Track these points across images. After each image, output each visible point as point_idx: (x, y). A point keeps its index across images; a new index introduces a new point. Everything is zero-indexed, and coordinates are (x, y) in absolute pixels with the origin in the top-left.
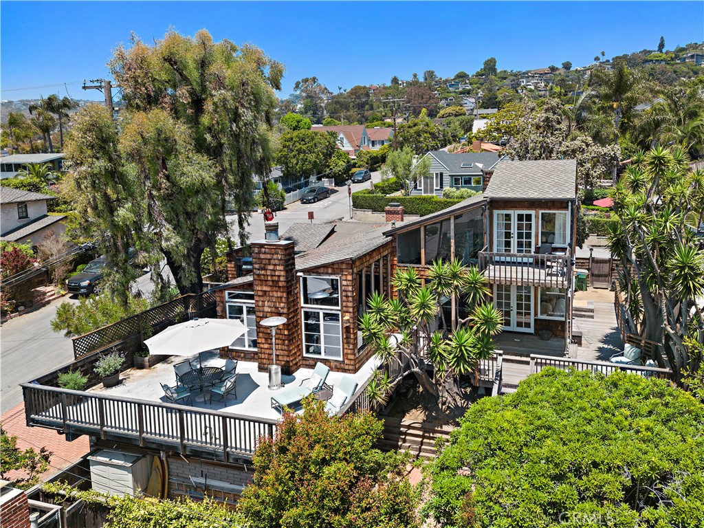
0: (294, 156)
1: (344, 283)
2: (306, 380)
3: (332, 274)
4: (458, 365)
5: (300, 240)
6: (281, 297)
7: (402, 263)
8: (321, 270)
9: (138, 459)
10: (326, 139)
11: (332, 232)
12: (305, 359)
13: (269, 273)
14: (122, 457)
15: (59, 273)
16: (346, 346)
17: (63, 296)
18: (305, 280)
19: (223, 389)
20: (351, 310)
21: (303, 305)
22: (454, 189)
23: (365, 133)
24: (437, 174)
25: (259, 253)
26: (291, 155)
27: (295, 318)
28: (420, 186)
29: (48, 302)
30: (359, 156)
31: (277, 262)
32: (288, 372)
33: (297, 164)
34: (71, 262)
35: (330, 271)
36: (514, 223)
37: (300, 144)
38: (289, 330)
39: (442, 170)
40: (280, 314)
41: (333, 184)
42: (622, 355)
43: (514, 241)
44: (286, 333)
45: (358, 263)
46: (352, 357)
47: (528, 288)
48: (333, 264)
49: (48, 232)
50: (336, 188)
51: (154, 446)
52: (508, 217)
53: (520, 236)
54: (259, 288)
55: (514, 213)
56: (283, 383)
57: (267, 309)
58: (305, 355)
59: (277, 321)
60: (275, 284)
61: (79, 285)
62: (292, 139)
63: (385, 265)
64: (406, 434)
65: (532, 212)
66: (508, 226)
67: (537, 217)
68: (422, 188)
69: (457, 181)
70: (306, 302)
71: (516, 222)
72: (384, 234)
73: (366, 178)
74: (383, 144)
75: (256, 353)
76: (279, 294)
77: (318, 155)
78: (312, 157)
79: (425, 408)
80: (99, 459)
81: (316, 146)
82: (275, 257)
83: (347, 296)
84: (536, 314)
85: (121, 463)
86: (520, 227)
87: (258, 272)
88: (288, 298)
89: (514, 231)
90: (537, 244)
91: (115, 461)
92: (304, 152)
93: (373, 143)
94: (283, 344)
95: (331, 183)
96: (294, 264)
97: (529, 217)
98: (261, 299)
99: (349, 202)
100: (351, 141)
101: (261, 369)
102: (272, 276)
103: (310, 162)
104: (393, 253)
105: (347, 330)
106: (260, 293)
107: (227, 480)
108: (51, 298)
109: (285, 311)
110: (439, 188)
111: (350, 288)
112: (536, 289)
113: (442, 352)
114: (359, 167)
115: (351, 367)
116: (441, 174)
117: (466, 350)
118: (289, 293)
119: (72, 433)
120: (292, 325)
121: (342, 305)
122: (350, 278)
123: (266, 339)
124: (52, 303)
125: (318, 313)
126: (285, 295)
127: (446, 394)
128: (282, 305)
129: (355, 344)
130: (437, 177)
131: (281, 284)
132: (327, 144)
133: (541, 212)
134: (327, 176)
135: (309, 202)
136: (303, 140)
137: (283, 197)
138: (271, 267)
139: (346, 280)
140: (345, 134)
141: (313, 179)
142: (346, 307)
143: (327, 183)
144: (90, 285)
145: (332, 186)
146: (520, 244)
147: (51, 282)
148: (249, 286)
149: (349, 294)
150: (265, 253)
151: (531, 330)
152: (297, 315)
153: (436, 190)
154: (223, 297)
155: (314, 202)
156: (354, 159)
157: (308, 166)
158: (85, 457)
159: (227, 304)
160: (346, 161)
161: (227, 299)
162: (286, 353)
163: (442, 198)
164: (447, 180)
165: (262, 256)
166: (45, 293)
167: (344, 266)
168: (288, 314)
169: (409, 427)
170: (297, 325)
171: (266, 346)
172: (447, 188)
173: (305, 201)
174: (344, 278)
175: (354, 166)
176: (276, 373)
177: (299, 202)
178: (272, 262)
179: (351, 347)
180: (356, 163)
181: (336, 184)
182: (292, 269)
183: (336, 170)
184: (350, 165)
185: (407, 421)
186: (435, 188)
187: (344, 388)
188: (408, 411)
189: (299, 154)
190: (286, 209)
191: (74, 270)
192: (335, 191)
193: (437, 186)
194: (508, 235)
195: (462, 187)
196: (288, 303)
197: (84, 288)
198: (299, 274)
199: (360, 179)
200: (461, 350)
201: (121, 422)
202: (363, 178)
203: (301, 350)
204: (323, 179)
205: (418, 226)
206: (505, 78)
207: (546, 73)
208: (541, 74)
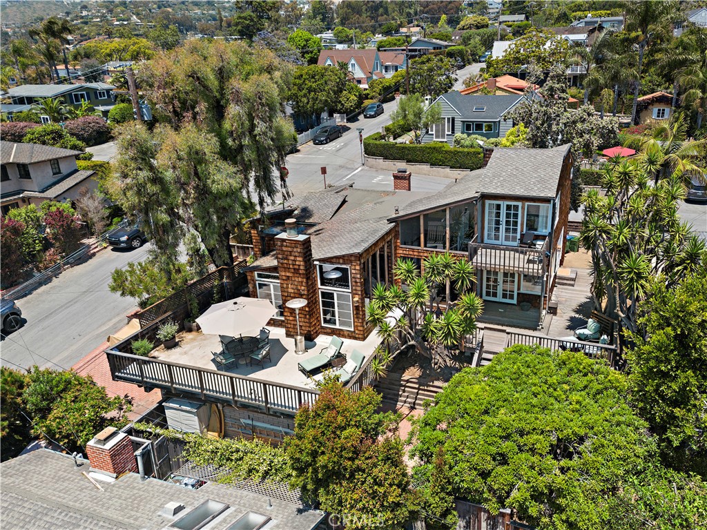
0: (305, 96)
1: (353, 271)
2: (326, 345)
3: (343, 264)
4: (446, 339)
5: (315, 210)
6: (302, 282)
7: (405, 244)
8: (334, 260)
9: (201, 406)
10: (336, 75)
11: (344, 202)
12: (323, 328)
13: (290, 262)
14: (188, 404)
15: (99, 227)
16: (356, 320)
17: (105, 248)
18: (321, 267)
19: (260, 356)
20: (360, 293)
21: (320, 286)
22: (465, 136)
23: (377, 58)
24: (449, 119)
25: (282, 246)
26: (302, 93)
27: (314, 297)
28: (432, 131)
29: (94, 254)
30: (371, 86)
31: (297, 254)
32: (310, 338)
33: (308, 103)
34: (108, 217)
35: (341, 261)
36: (503, 212)
37: (310, 81)
38: (309, 308)
39: (454, 115)
40: (301, 296)
41: (345, 120)
42: (586, 328)
43: (503, 227)
44: (307, 309)
45: (364, 255)
46: (361, 328)
47: (513, 275)
48: (344, 256)
49: (82, 188)
50: (349, 125)
51: (213, 400)
52: (498, 207)
53: (508, 223)
54: (283, 274)
55: (504, 204)
56: (307, 348)
57: (290, 290)
58: (323, 325)
59: (297, 304)
60: (296, 271)
61: (119, 240)
62: (302, 76)
63: (390, 247)
64: (405, 386)
65: (520, 204)
66: (498, 215)
67: (523, 208)
68: (434, 133)
69: (468, 128)
70: (322, 285)
71: (505, 212)
72: (388, 220)
73: (380, 112)
74: (396, 70)
75: (283, 321)
76: (300, 279)
77: (329, 93)
78: (322, 96)
79: (421, 367)
80: (171, 405)
81: (326, 83)
82: (295, 250)
83: (356, 282)
84: (519, 289)
85: (188, 409)
86: (508, 215)
87: (281, 261)
88: (307, 283)
89: (503, 218)
90: (522, 231)
91: (184, 408)
92: (315, 91)
93: (387, 68)
94: (305, 318)
95: (342, 119)
96: (311, 254)
97: (516, 208)
98: (285, 282)
99: (359, 148)
100: (362, 68)
101: (288, 335)
102: (293, 265)
103: (321, 101)
104: (396, 237)
105: (357, 308)
106: (284, 278)
107: (268, 422)
108: (95, 250)
109: (306, 292)
110: (450, 133)
111: (358, 276)
113: (434, 330)
114: (371, 98)
115: (360, 336)
116: (453, 119)
117: (452, 328)
118: (308, 279)
119: (149, 388)
120: (312, 304)
121: (352, 288)
122: (358, 268)
123: (291, 313)
124: (97, 254)
125: (333, 294)
126: (305, 280)
127: (438, 357)
128: (303, 288)
129: (363, 319)
130: (448, 122)
131: (301, 272)
132: (338, 80)
133: (527, 204)
134: (339, 112)
135: (321, 143)
136: (313, 77)
137: (295, 140)
138: (292, 258)
139: (355, 269)
140: (356, 60)
141: (324, 115)
142: (356, 290)
143: (338, 120)
144: (128, 239)
145: (344, 123)
146: (507, 230)
147: (92, 234)
148: (275, 269)
149: (358, 280)
150: (286, 246)
151: (515, 301)
152: (315, 295)
153: (447, 135)
154: (253, 277)
155: (327, 143)
156: (366, 89)
157: (318, 105)
158: (160, 403)
159: (257, 282)
160: (357, 94)
161: (256, 278)
162: (308, 325)
163: (451, 147)
164: (458, 125)
165: (284, 249)
166: (89, 246)
167: (353, 258)
168: (308, 295)
169: (408, 381)
170: (316, 302)
171: (291, 318)
172: (458, 134)
173: (317, 142)
174: (353, 267)
175: (366, 97)
176: (301, 342)
177: (311, 143)
178: (293, 253)
179: (360, 321)
180: (368, 94)
181: (349, 120)
182: (310, 259)
183: (347, 105)
184: (362, 97)
185: (406, 376)
186: (447, 133)
187: (354, 359)
188: (407, 368)
189: (309, 93)
190: (298, 151)
191: (111, 224)
192: (346, 129)
193: (448, 131)
194: (498, 223)
195: (474, 133)
196: (307, 286)
197: (123, 242)
198: (315, 263)
199: (373, 113)
200: (448, 328)
201: (186, 381)
202: (376, 113)
203: (320, 321)
204: (335, 115)
205: (418, 215)
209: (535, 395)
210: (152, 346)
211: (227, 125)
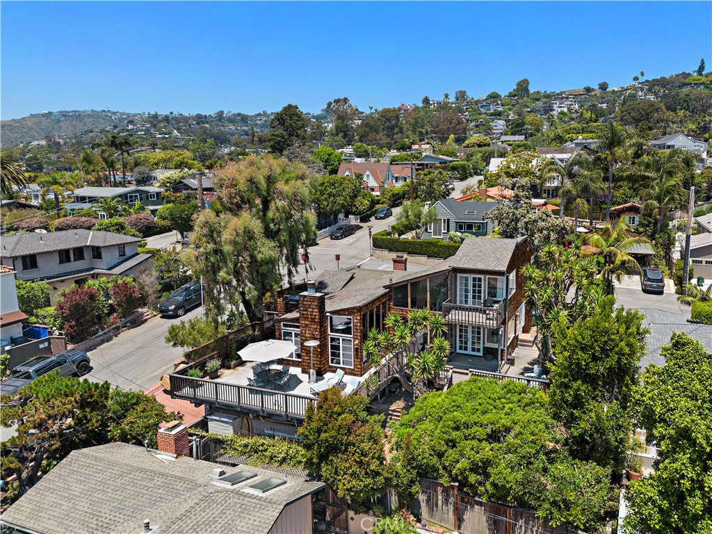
0: (326, 199)
1: (355, 321)
2: (331, 379)
3: (348, 315)
4: (423, 374)
5: (329, 284)
6: (316, 329)
7: (397, 306)
8: (341, 312)
9: (235, 419)
10: (353, 183)
11: (352, 278)
12: (330, 367)
13: (309, 313)
14: (227, 416)
15: (152, 298)
16: (356, 360)
17: (155, 316)
18: (331, 318)
19: (282, 382)
20: (359, 338)
21: (329, 333)
22: (458, 233)
23: (389, 170)
24: (445, 220)
25: (304, 301)
26: (323, 198)
28: (430, 229)
29: (146, 320)
30: (383, 194)
31: (314, 307)
32: (320, 375)
33: (327, 206)
34: (160, 291)
35: (346, 313)
36: (470, 282)
37: (330, 188)
38: (321, 349)
39: (449, 217)
40: (315, 339)
41: (359, 221)
42: (533, 372)
43: (470, 295)
44: (319, 350)
45: (364, 309)
46: (359, 367)
47: (479, 328)
48: (348, 309)
49: (142, 267)
50: (361, 224)
51: (246, 411)
52: (467, 279)
53: (474, 291)
54: (303, 322)
55: (471, 277)
56: (317, 381)
57: (307, 335)
58: (330, 364)
59: (312, 344)
60: (313, 320)
61: (168, 309)
62: (324, 183)
63: (384, 308)
64: (392, 415)
65: (482, 277)
66: (466, 285)
67: (485, 280)
68: (432, 231)
69: (461, 228)
70: (331, 332)
71: (472, 282)
72: (384, 287)
73: (389, 214)
74: (405, 181)
75: (300, 362)
76: (315, 326)
77: (346, 198)
78: (340, 200)
79: (405, 400)
80: (214, 417)
81: (344, 190)
82: (313, 303)
83: (357, 329)
84: (484, 344)
85: (226, 420)
86: (474, 286)
87: (303, 312)
88: (320, 329)
89: (470, 288)
90: (485, 297)
91: (223, 419)
92: (334, 196)
93: (397, 179)
94: (317, 357)
95: (356, 219)
96: (324, 308)
97: (480, 280)
98: (304, 328)
99: (368, 242)
100: (376, 178)
101: (304, 372)
102: (311, 315)
103: (339, 204)
104: (390, 300)
105: (356, 350)
106: (303, 325)
107: (285, 432)
108: (147, 317)
109: (319, 337)
110: (447, 232)
111: (359, 324)
112: (484, 329)
113: (414, 366)
114: (382, 203)
115: (359, 373)
116: (448, 220)
117: (428, 365)
118: (321, 326)
119: (198, 402)
120: (323, 346)
121: (353, 334)
122: (358, 318)
123: (307, 354)
124: (149, 320)
125: (339, 339)
126: (319, 327)
127: (418, 392)
128: (317, 333)
129: (362, 359)
130: (444, 222)
131: (316, 320)
132: (354, 188)
133: (487, 276)
134: (354, 214)
135: (337, 238)
136: (333, 185)
137: (315, 234)
138: (311, 310)
139: (356, 319)
140: (370, 172)
141: (341, 216)
142: (356, 335)
143: (353, 220)
144: (175, 308)
145: (358, 223)
146: (474, 297)
147: (145, 305)
148: (297, 320)
149: (358, 328)
150: (307, 301)
151: (481, 354)
152: (326, 339)
153: (444, 233)
154: (280, 326)
155: (342, 238)
156: (378, 196)
157: (336, 207)
158: (205, 417)
159: (282, 331)
160: (370, 199)
161: (282, 327)
162: (319, 363)
163: (446, 242)
164: (453, 225)
165: (305, 303)
166: (142, 314)
167: (355, 311)
168: (320, 339)
169: (394, 411)
170: (326, 345)
171: (307, 358)
172: (452, 233)
173: (334, 237)
174: (355, 317)
175: (378, 202)
176: (313, 374)
177: (328, 239)
178: (311, 306)
179: (359, 360)
180: (380, 200)
181: (362, 220)
182: (323, 311)
183: (361, 208)
184: (374, 202)
185: (393, 407)
186: (443, 231)
187: (352, 383)
188: (395, 402)
189: (329, 197)
190: (317, 244)
191: (160, 297)
192: (359, 228)
193: (444, 230)
194: (467, 291)
195: (465, 232)
196: (320, 332)
197: (171, 311)
198: (327, 314)
199: (382, 216)
200: (424, 365)
201: (228, 397)
202: (385, 216)
203: (328, 361)
204: (350, 216)
205: (405, 283)
206: (538, 100)
207: (580, 95)
208: (576, 95)
209: (480, 404)
210: (202, 374)
211: (270, 214)
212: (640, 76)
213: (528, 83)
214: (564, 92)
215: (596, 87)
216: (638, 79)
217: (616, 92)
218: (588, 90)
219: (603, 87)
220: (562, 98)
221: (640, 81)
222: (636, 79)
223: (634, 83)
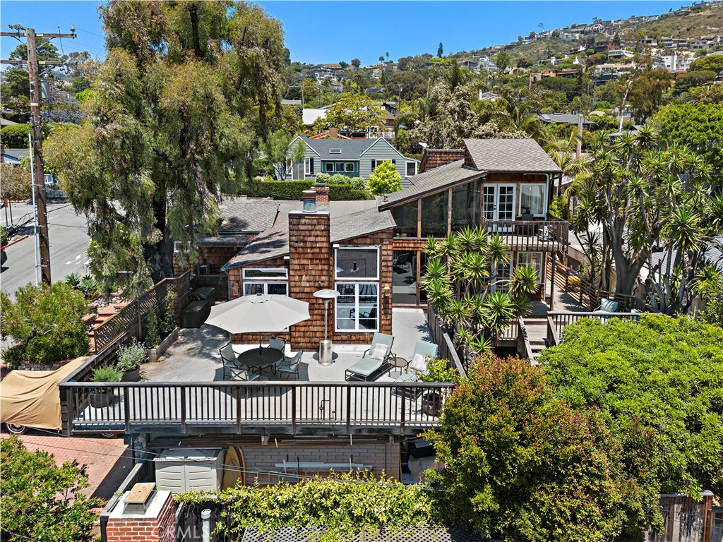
1: (384, 253)
3: (370, 244)
6: (322, 270)
8: (359, 241)
11: (278, 212)
12: (336, 334)
13: (309, 245)
18: (338, 252)
20: (390, 280)
21: (336, 278)
22: (327, 175)
24: (307, 159)
25: (298, 224)
28: (289, 172)
31: (318, 233)
35: (368, 241)
36: (497, 195)
39: (313, 156)
40: (320, 288)
43: (496, 213)
48: (373, 233)
51: (253, 432)
52: (492, 190)
53: (502, 207)
54: (296, 262)
55: (497, 186)
56: (333, 359)
57: (304, 284)
58: (336, 330)
60: (316, 256)
65: (514, 185)
66: (491, 199)
67: (518, 189)
68: (291, 173)
69: (329, 168)
70: (338, 275)
72: (380, 208)
76: (320, 267)
80: (169, 458)
82: (318, 227)
83: (387, 266)
86: (502, 199)
87: (296, 245)
89: (497, 202)
90: (517, 214)
94: (322, 320)
97: (510, 190)
98: (299, 273)
101: (294, 348)
102: (312, 248)
105: (385, 301)
106: (296, 268)
110: (309, 174)
111: (390, 258)
116: (312, 160)
121: (380, 276)
122: (390, 247)
125: (353, 286)
128: (323, 278)
130: (307, 163)
131: (323, 257)
133: (521, 185)
138: (312, 239)
139: (386, 250)
142: (387, 276)
146: (501, 216)
149: (390, 264)
150: (305, 224)
153: (306, 176)
154: (239, 276)
159: (245, 283)
161: (244, 278)
164: (317, 165)
165: (301, 228)
167: (385, 236)
172: (319, 174)
174: (384, 247)
178: (314, 233)
182: (329, 241)
186: (305, 173)
193: (307, 171)
195: (336, 173)
198: (335, 246)
200: (499, 311)
206: (299, 71)
207: (337, 69)
208: (333, 69)
212: (385, 57)
213: (289, 53)
214: (322, 66)
215: (350, 63)
216: (383, 59)
217: (367, 70)
218: (344, 65)
219: (356, 63)
220: (321, 71)
221: (385, 61)
222: (382, 59)
223: (380, 62)
